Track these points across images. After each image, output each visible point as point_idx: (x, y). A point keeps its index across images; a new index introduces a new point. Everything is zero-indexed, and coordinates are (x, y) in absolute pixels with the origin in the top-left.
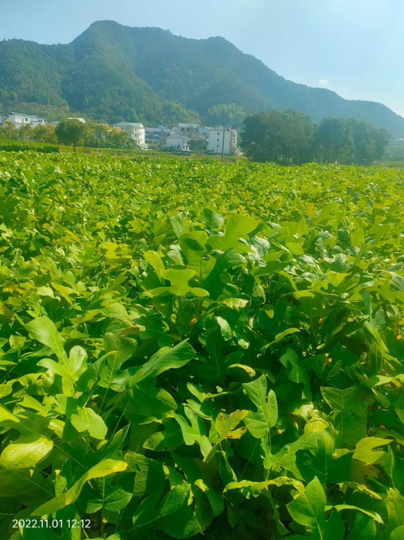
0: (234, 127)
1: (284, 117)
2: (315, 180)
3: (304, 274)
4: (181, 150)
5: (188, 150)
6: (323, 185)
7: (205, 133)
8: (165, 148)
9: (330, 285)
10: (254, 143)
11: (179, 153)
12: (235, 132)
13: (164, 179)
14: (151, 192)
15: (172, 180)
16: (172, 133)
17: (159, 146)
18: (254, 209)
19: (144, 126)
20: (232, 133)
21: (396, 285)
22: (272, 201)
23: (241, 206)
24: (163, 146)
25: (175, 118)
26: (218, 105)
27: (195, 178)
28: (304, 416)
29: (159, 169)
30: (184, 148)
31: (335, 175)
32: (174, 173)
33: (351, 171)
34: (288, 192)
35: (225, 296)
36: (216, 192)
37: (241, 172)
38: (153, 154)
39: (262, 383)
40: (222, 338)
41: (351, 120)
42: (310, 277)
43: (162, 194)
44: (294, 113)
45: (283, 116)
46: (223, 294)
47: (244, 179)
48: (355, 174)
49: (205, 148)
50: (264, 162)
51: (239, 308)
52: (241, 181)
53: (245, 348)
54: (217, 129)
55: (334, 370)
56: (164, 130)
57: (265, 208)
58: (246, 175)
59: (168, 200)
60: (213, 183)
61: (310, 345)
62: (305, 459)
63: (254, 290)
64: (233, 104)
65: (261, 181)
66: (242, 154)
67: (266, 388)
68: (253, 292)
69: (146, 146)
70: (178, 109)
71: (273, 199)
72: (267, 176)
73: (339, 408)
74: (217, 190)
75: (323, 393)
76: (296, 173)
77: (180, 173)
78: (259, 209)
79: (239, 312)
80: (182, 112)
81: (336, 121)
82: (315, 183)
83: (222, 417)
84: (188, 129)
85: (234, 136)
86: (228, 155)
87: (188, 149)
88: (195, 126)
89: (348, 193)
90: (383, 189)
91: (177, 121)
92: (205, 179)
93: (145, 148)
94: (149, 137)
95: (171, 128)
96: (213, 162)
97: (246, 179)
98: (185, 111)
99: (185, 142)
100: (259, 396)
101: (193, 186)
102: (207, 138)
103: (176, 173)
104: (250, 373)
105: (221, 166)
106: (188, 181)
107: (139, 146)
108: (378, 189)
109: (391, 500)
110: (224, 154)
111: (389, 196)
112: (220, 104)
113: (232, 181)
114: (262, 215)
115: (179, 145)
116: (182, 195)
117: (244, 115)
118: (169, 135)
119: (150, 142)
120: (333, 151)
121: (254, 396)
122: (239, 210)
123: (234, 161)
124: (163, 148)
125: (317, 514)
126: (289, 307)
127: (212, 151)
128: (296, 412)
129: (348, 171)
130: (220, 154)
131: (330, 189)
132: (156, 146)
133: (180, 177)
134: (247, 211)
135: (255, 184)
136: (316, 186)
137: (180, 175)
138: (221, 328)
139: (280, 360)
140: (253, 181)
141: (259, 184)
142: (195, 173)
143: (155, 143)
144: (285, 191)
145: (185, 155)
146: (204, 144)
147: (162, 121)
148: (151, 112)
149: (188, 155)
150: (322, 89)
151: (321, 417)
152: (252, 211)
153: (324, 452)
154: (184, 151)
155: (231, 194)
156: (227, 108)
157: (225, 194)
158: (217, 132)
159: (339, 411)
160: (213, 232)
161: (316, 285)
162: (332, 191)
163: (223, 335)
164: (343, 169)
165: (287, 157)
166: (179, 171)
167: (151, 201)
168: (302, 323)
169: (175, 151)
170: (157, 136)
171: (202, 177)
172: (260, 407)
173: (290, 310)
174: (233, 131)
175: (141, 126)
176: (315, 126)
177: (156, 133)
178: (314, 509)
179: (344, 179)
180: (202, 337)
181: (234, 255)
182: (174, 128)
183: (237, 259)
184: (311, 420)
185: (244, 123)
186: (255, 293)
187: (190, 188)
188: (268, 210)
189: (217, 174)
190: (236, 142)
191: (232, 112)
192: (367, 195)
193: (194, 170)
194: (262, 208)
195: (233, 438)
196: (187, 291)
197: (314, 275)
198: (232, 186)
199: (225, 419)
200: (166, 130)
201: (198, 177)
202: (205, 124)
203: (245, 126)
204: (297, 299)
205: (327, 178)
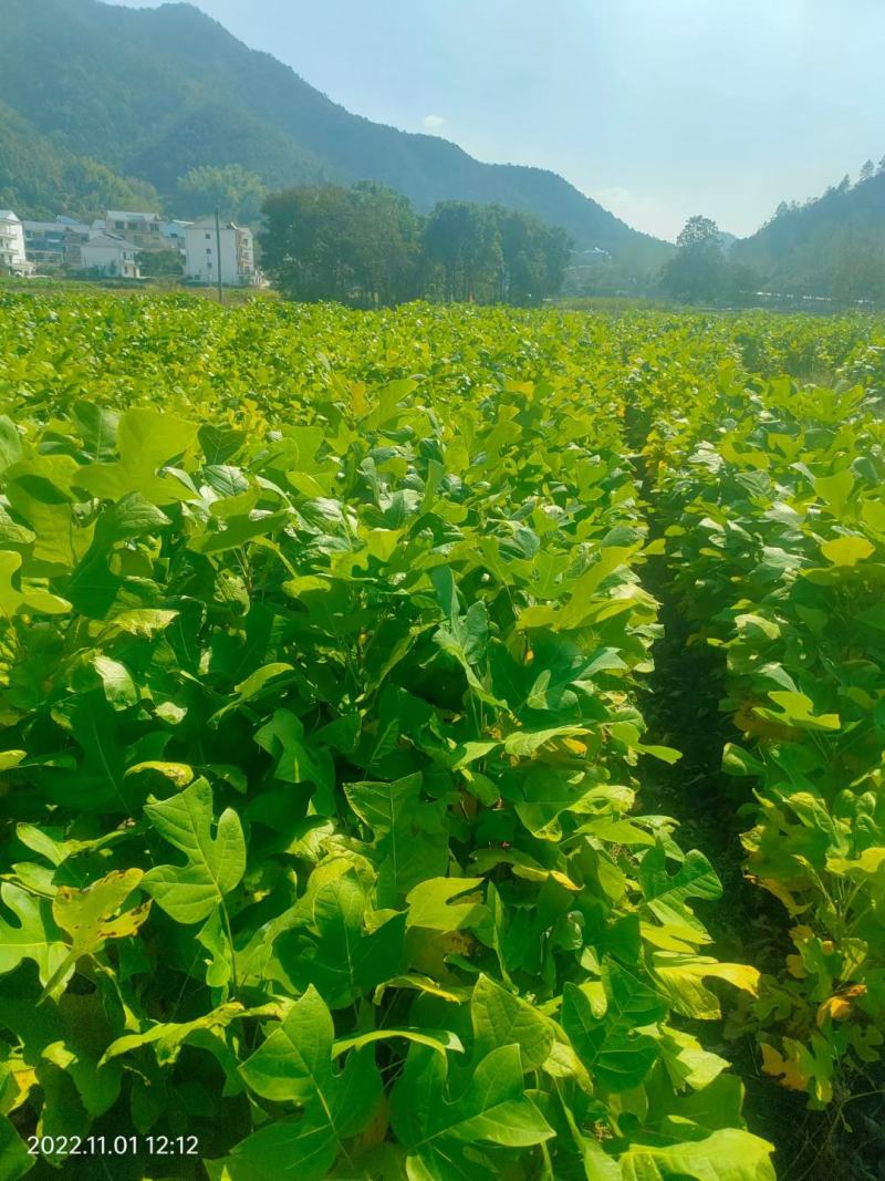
0: (243, 221)
1: (354, 199)
2: (419, 338)
3: (318, 538)
4: (120, 277)
5: (138, 276)
6: (434, 348)
7: (174, 236)
8: (78, 272)
9: (371, 559)
10: (290, 259)
11: (115, 282)
12: (247, 233)
13: (63, 343)
14: (25, 376)
15: (88, 346)
16: (94, 234)
17: (63, 267)
18: (279, 406)
19: (21, 219)
20: (239, 235)
21: (520, 548)
22: (318, 386)
23: (247, 401)
24: (75, 267)
25: (97, 199)
26: (201, 168)
27: (145, 340)
28: (310, 853)
29: (53, 321)
30: (126, 272)
31: (460, 327)
32: (94, 330)
33: (496, 319)
34: (358, 365)
35: (125, 607)
36: (197, 373)
37: (253, 325)
38: (50, 286)
39: (200, 797)
40: (109, 706)
41: (495, 208)
42: (330, 545)
43: (55, 380)
44: (373, 190)
45: (349, 196)
46: (120, 601)
47: (261, 340)
48: (504, 325)
49: (178, 270)
50: (315, 302)
51: (153, 630)
52: (255, 344)
53: (172, 722)
54: (203, 224)
55: (384, 743)
56: (71, 227)
57: (304, 405)
58: (265, 331)
59: (72, 393)
60: (192, 351)
61: (346, 696)
62: (301, 948)
63: (217, 586)
64: (236, 165)
65: (301, 343)
66: (267, 283)
67: (210, 807)
68: (214, 591)
69: (31, 267)
70: (103, 178)
71: (323, 382)
72: (316, 334)
73: (385, 822)
74: (201, 368)
75: (349, 798)
76: (382, 325)
77: (107, 330)
78: (291, 406)
79: (153, 640)
80: (115, 183)
81: (463, 211)
82: (417, 345)
83: (67, 896)
84: (133, 226)
85: (246, 241)
86: (236, 287)
87: (138, 272)
88: (149, 217)
89: (482, 365)
90: (550, 355)
91: (102, 206)
92: (172, 344)
93: (26, 273)
94: (34, 245)
95: (89, 222)
96: (197, 302)
97: (267, 339)
98: (120, 181)
99: (128, 256)
100: (191, 827)
101: (141, 359)
102: (181, 245)
103: (97, 328)
104: (176, 778)
105: (215, 312)
106: (128, 347)
107: (11, 268)
108: (540, 354)
109: (481, 999)
110: (225, 285)
111: (563, 368)
112: (205, 167)
113: (234, 346)
114: (296, 420)
115: (113, 263)
116: (110, 382)
117: (262, 192)
118: (85, 239)
119: (40, 257)
120: (462, 277)
121: (178, 830)
122: (243, 409)
123: (245, 300)
124: (73, 271)
125: (314, 1067)
126: (278, 617)
127: (198, 277)
128: (295, 848)
129: (490, 318)
130: (214, 284)
131: (449, 358)
132: (55, 266)
133: (107, 340)
134: (262, 412)
135: (287, 350)
136: (419, 352)
137: (106, 334)
138: (106, 682)
139: (255, 739)
140: (284, 343)
141: (298, 350)
142: (145, 330)
143: (52, 259)
144: (351, 364)
145: (131, 287)
146: (177, 260)
147: (65, 205)
148: (34, 182)
149: (135, 287)
150: (430, 138)
151: (348, 848)
152: (275, 411)
153: (343, 924)
154: (128, 279)
155: (232, 375)
156: (223, 176)
157: (218, 377)
158: (203, 233)
159: (386, 830)
160: (102, 456)
161: (341, 561)
162: (454, 362)
163: (109, 699)
164: (478, 314)
165: (366, 290)
166: (103, 324)
167: (26, 397)
168: (321, 650)
169: (106, 278)
170: (57, 241)
171: (163, 338)
172: (194, 853)
173: (284, 624)
174: (242, 230)
175: (12, 217)
176: (421, 219)
177: (50, 234)
178: (305, 1060)
179: (480, 336)
180: (60, 710)
181: (137, 507)
182: (98, 223)
183: (143, 516)
184: (326, 859)
185: (264, 211)
186: (220, 593)
187: (134, 366)
188: (310, 409)
189: (201, 331)
190: (251, 257)
191: (235, 185)
192: (519, 368)
193: (141, 323)
194: (297, 404)
195: (117, 936)
196: (19, 604)
197: (339, 540)
198: (234, 357)
199: (74, 898)
200: (80, 229)
201: (152, 338)
202: (172, 212)
203: (266, 218)
204: (296, 596)
205: (444, 332)
